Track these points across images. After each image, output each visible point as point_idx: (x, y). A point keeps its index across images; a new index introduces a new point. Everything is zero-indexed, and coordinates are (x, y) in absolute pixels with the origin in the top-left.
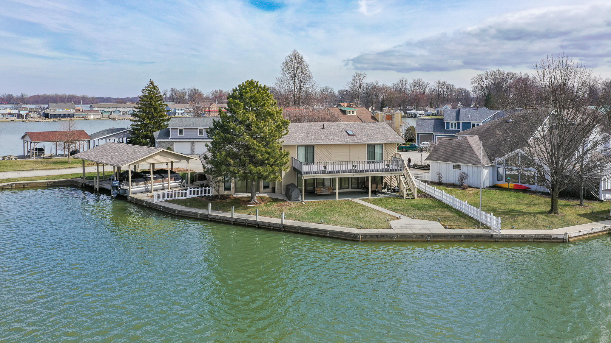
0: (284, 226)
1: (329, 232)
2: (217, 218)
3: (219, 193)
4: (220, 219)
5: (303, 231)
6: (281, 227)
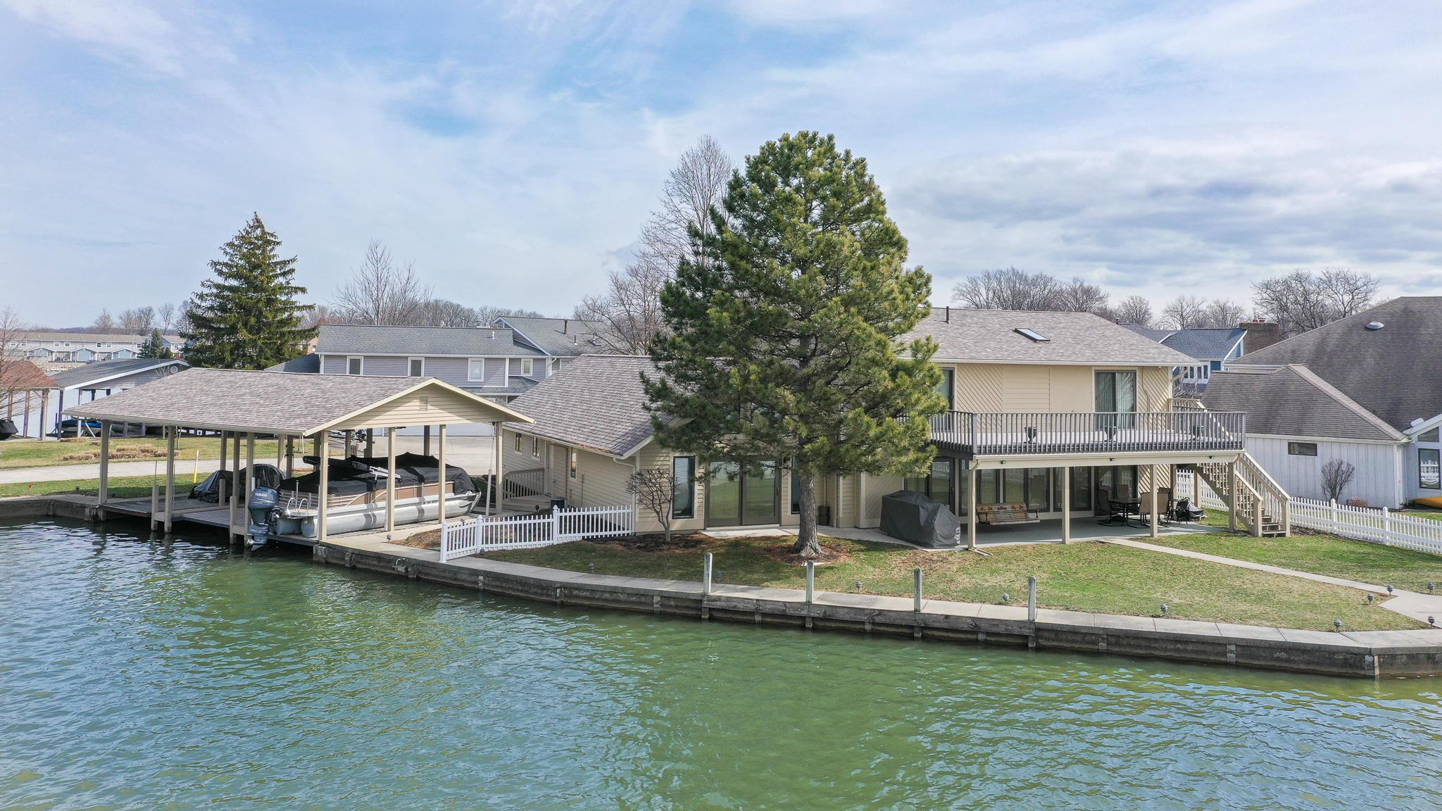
0: (1040, 630)
1: (1233, 648)
2: (741, 606)
3: (667, 525)
4: (752, 613)
5: (1117, 644)
6: (1026, 632)
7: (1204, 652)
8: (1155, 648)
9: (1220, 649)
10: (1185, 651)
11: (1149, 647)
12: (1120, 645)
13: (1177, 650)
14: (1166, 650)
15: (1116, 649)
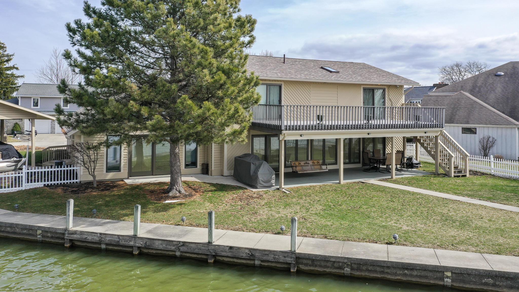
0: (299, 258)
1: (449, 274)
2: (90, 238)
3: (94, 176)
4: (100, 243)
5: (358, 269)
6: (289, 260)
7: (426, 277)
8: (388, 273)
9: (439, 275)
10: (411, 276)
11: (383, 272)
12: (361, 270)
13: (405, 275)
14: (396, 274)
15: (357, 273)
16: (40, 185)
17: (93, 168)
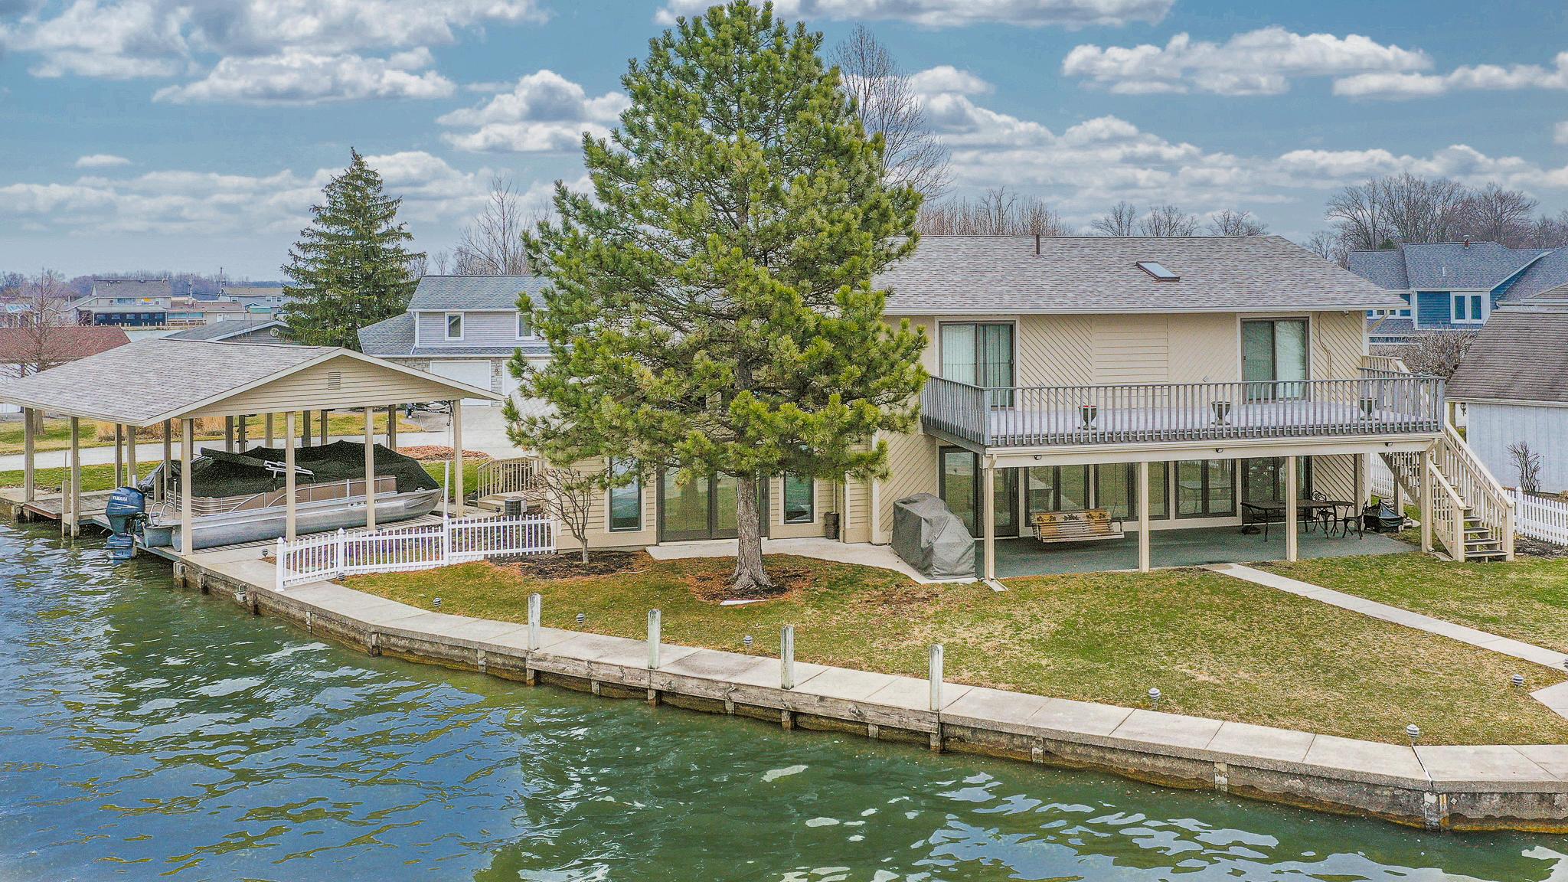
0: (952, 726)
2: (570, 669)
3: (584, 541)
6: (927, 726)
16: (476, 555)
17: (581, 521)
